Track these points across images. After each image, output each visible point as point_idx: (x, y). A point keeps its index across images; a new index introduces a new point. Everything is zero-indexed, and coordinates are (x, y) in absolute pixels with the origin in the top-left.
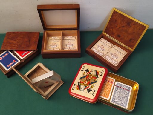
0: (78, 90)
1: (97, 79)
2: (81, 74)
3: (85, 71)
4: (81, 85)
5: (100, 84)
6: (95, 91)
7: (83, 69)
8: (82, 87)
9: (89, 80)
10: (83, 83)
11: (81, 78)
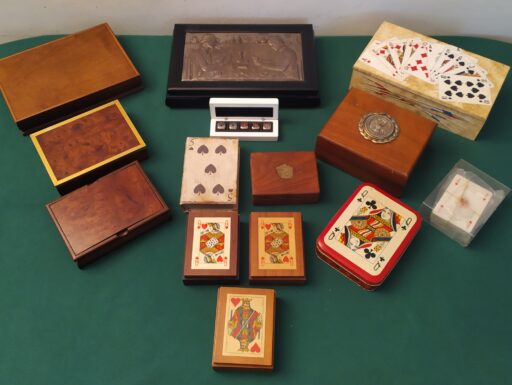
0: (342, 245)
1: (392, 233)
2: (354, 208)
3: (368, 203)
4: (353, 236)
5: (398, 246)
6: (382, 259)
7: (362, 197)
8: (354, 240)
9: (373, 230)
10: (356, 230)
11: (353, 218)
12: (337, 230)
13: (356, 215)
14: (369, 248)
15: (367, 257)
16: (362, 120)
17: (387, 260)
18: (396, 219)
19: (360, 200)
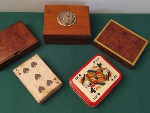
1: (106, 82)
3: (98, 64)
4: (87, 80)
6: (99, 94)
7: (95, 61)
8: (87, 82)
9: (97, 78)
10: (89, 77)
11: (89, 71)
12: (80, 75)
13: (91, 69)
14: (93, 88)
15: (92, 92)
16: (58, 19)
17: (101, 95)
18: (109, 74)
19: (94, 62)
